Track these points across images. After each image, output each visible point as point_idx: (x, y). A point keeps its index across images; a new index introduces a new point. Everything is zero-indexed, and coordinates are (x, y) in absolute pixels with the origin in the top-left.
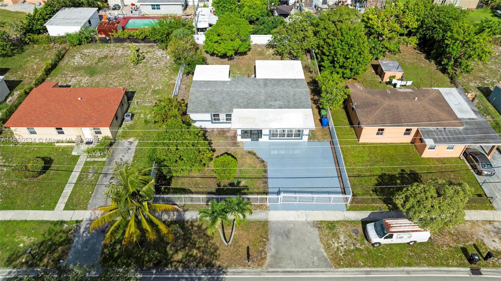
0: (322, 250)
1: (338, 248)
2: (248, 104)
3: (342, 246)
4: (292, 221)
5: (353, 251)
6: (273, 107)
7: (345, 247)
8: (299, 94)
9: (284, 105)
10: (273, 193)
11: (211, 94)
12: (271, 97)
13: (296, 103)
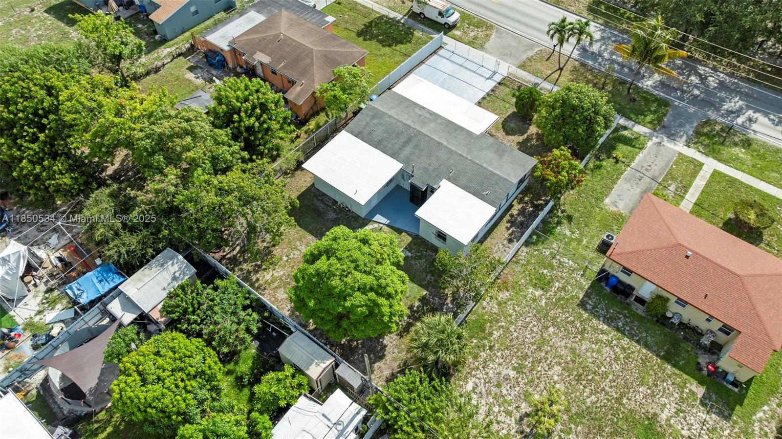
0: (493, 36)
1: (482, 32)
2: (456, 130)
3: (478, 31)
5: (474, 25)
8: (385, 106)
9: (416, 107)
10: (494, 81)
11: (491, 163)
12: (422, 121)
13: (401, 102)
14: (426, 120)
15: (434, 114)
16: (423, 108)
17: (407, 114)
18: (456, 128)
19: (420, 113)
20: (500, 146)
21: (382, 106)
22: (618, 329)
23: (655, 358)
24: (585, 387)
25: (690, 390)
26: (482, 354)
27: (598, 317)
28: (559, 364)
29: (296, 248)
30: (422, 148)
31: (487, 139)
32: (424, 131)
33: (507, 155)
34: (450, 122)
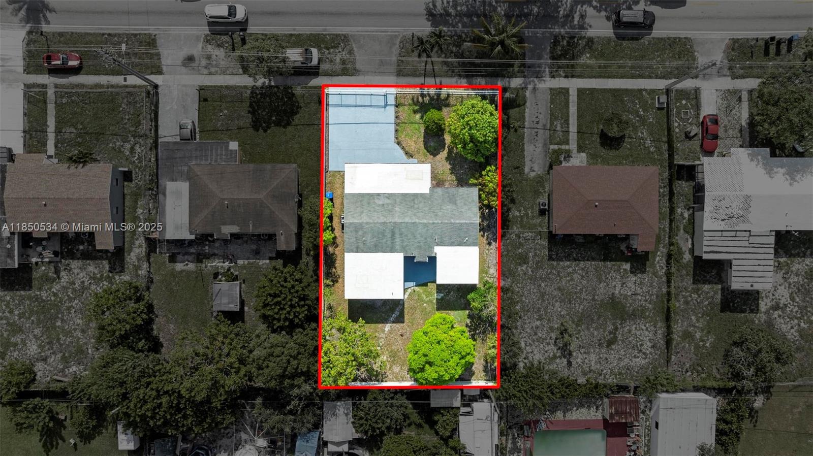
0: (355, 49)
1: (343, 51)
2: (413, 200)
3: (340, 52)
5: (332, 47)
6: (387, 195)
7: (337, 51)
8: (355, 215)
9: (374, 199)
10: (391, 105)
11: (454, 215)
12: (389, 210)
13: (361, 201)
14: (390, 207)
15: (390, 196)
16: (379, 195)
17: (374, 211)
18: (412, 198)
19: (381, 203)
20: (448, 193)
21: (353, 217)
22: (575, 260)
23: (600, 263)
24: (575, 304)
25: (624, 269)
26: (518, 323)
27: (561, 260)
28: (557, 301)
29: (379, 338)
30: (406, 234)
31: (436, 192)
32: (397, 220)
33: (458, 199)
34: (405, 195)
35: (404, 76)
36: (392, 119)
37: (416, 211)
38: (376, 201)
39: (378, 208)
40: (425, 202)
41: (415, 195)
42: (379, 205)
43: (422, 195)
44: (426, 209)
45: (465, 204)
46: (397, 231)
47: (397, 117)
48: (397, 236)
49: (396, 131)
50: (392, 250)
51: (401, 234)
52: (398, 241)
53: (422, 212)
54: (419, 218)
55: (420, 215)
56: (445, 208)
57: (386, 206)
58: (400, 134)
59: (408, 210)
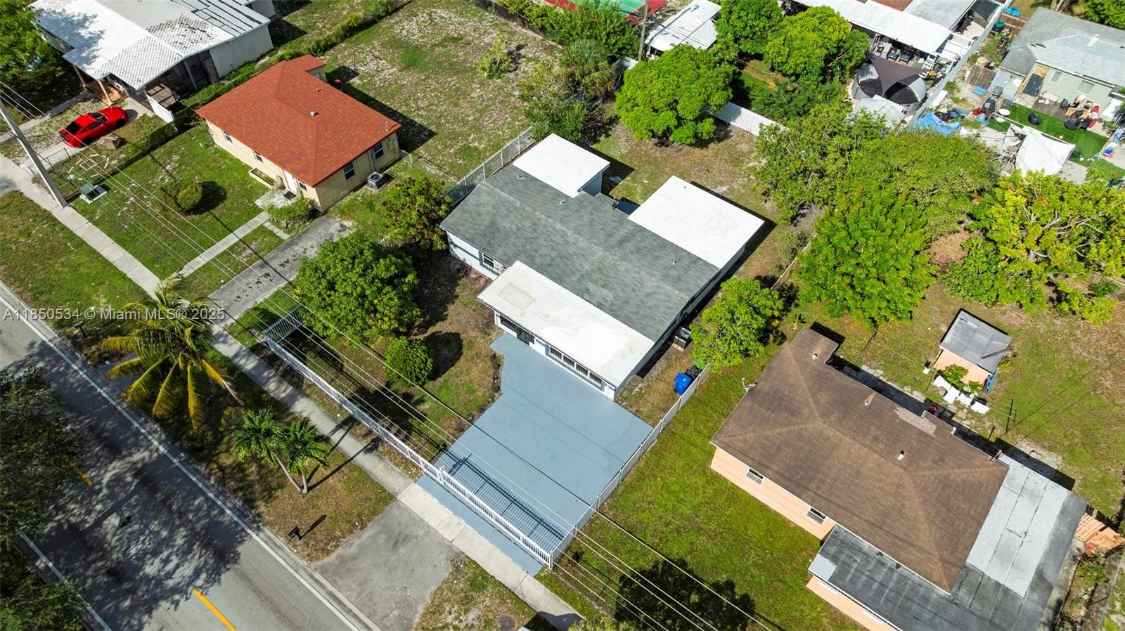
1: (445, 627)
2: (550, 265)
4: (429, 526)
6: (587, 296)
8: (663, 297)
9: (612, 304)
10: (452, 456)
11: (508, 210)
12: (602, 273)
13: (637, 313)
14: (595, 276)
15: (582, 293)
16: (599, 306)
17: (626, 285)
18: (550, 269)
19: (605, 291)
20: (489, 243)
21: (669, 296)
24: (454, 85)
25: (362, 81)
27: (421, 126)
28: (472, 98)
29: (743, 186)
30: (602, 232)
31: (505, 254)
32: (600, 253)
33: (482, 228)
34: (558, 280)
35: (382, 487)
36: (471, 432)
37: (560, 247)
38: (610, 298)
39: (616, 286)
40: (536, 251)
41: (541, 269)
42: (611, 289)
43: (531, 263)
44: (542, 241)
45: (480, 214)
46: (613, 241)
47: (462, 430)
48: (617, 237)
49: (482, 410)
50: (641, 230)
51: (610, 235)
52: (622, 232)
53: (552, 241)
54: (564, 236)
55: (559, 239)
56: (514, 227)
57: (601, 282)
58: (481, 402)
59: (572, 256)
